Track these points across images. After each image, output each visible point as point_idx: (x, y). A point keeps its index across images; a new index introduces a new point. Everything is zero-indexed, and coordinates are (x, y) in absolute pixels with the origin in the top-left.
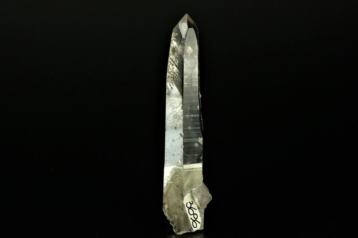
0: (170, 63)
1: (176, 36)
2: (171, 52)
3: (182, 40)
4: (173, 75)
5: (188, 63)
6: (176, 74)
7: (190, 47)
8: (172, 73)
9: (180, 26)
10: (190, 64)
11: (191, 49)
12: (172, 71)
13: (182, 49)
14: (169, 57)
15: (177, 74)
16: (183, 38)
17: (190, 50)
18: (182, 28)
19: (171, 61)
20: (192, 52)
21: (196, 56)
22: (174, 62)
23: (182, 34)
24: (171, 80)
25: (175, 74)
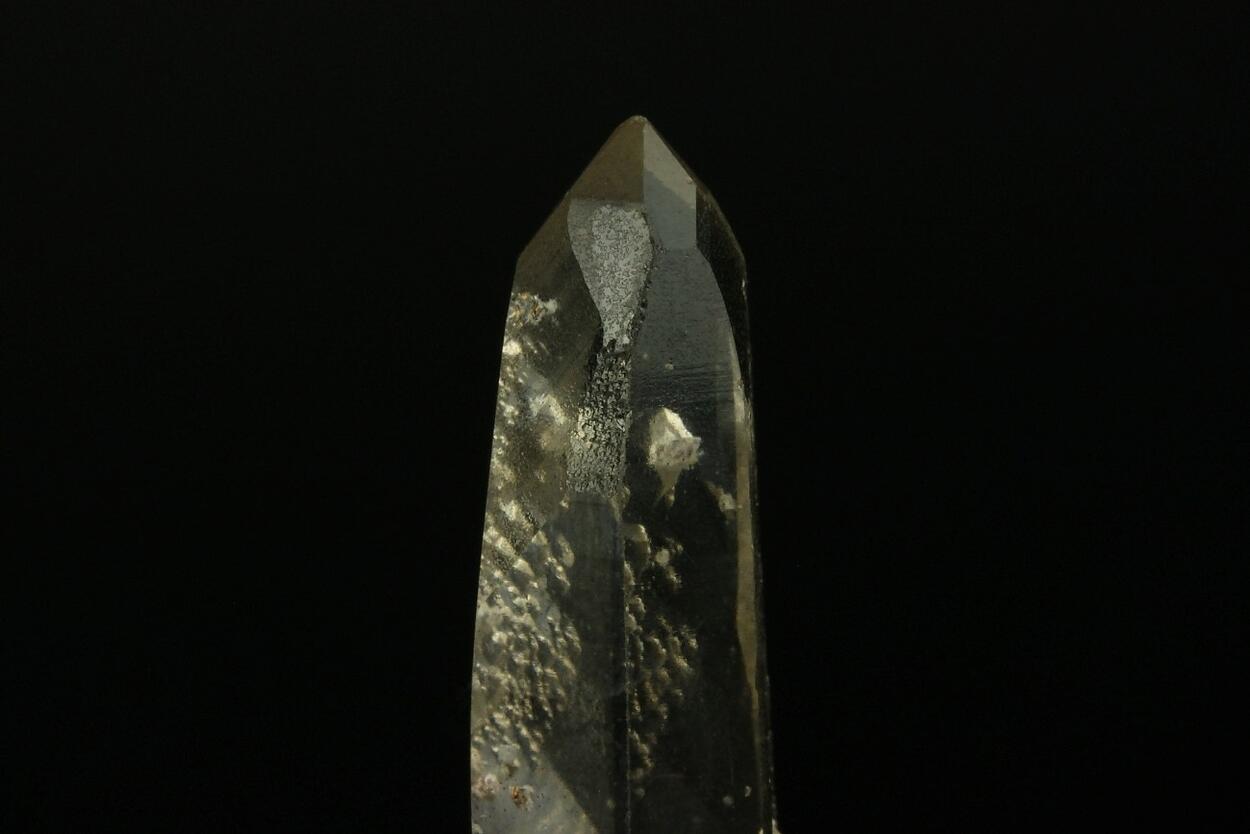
0: (501, 561)
1: (546, 322)
2: (500, 468)
3: (600, 358)
4: (530, 673)
5: (663, 557)
6: (557, 666)
7: (673, 418)
8: (520, 659)
9: (582, 231)
10: (679, 571)
11: (686, 434)
12: (522, 636)
13: (608, 443)
14: (489, 518)
15: (567, 663)
16: (613, 343)
17: (678, 441)
18: (596, 249)
19: (502, 544)
20: (694, 459)
21: (731, 488)
22: (534, 558)
23: (603, 305)
24: (509, 714)
25: (544, 665)
